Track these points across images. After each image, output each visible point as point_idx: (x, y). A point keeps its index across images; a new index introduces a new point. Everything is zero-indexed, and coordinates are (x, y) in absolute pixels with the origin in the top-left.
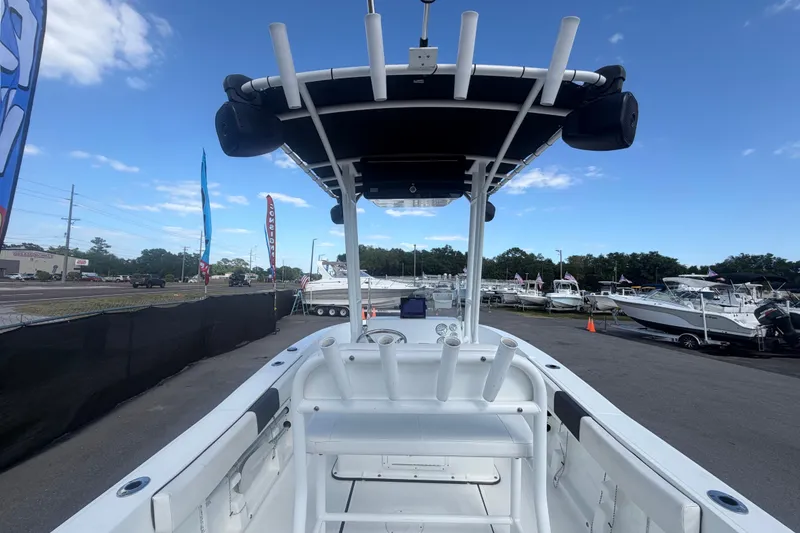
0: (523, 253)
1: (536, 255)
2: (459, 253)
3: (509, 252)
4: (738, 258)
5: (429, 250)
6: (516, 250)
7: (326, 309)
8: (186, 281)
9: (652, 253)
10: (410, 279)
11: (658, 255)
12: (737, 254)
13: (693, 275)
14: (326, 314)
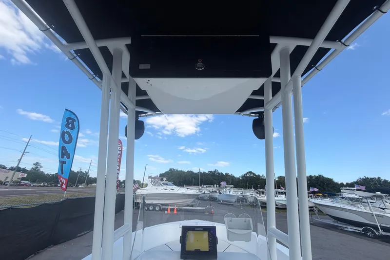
0: (254, 174)
1: (261, 175)
2: (222, 174)
3: (247, 173)
4: (363, 179)
5: (207, 172)
6: (251, 173)
7: (154, 206)
8: (77, 186)
9: (320, 176)
10: (196, 187)
11: (323, 177)
12: (362, 177)
13: (348, 188)
14: (154, 209)
